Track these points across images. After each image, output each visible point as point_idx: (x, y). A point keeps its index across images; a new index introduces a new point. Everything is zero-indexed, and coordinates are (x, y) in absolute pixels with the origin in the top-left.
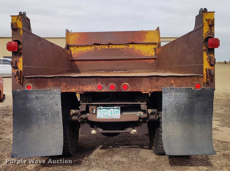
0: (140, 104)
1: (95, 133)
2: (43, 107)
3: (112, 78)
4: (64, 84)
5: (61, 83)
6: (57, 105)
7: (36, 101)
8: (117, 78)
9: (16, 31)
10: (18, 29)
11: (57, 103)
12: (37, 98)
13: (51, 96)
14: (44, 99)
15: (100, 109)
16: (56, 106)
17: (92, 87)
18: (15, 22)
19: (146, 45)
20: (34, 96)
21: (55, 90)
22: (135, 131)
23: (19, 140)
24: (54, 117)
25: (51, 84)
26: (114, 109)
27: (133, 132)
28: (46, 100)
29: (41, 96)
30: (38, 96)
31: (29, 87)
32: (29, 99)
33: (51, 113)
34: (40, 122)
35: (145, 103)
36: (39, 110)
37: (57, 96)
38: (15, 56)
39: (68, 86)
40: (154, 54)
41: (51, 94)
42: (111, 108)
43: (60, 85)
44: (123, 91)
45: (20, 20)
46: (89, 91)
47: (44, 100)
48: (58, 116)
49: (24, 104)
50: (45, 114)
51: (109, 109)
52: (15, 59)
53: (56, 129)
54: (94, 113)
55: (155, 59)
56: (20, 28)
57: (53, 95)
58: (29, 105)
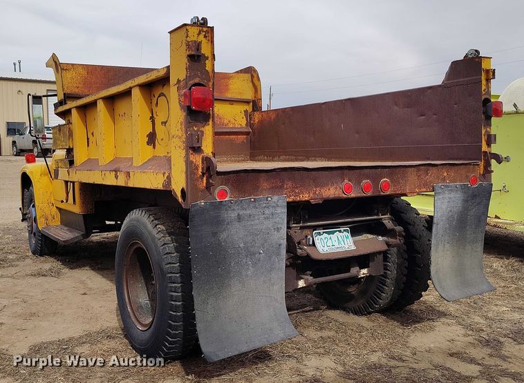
0: (381, 219)
1: (304, 285)
2: (250, 238)
3: (365, 171)
4: (290, 184)
5: (283, 182)
6: (278, 230)
7: (237, 225)
8: (374, 170)
9: (195, 61)
10: (202, 58)
11: (279, 226)
12: (239, 218)
13: (267, 212)
14: (253, 220)
15: (319, 234)
16: (276, 232)
17: (336, 188)
18: (195, 39)
19: (230, 104)
20: (233, 215)
21: (275, 198)
22: (365, 271)
23: (209, 319)
24: (270, 257)
25: (265, 185)
26: (340, 231)
27: (363, 274)
28: (257, 222)
29: (248, 212)
30: (241, 213)
31: (223, 194)
32: (224, 221)
33: (265, 249)
34: (244, 273)
35: (388, 216)
36: (242, 245)
37: (279, 210)
38: (196, 121)
39: (297, 188)
40: (244, 122)
41: (268, 207)
42: (336, 231)
43: (281, 187)
44: (382, 193)
45: (205, 37)
46: (332, 196)
47: (253, 223)
48: (278, 254)
49: (215, 234)
50: (254, 254)
51: (333, 233)
52: (196, 129)
53: (273, 285)
54: (311, 243)
55: (247, 133)
56: (206, 56)
57: (272, 210)
58: (223, 236)
